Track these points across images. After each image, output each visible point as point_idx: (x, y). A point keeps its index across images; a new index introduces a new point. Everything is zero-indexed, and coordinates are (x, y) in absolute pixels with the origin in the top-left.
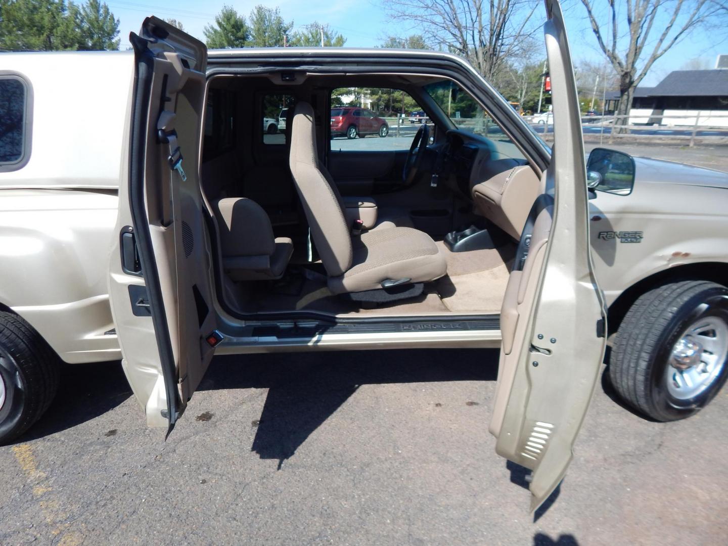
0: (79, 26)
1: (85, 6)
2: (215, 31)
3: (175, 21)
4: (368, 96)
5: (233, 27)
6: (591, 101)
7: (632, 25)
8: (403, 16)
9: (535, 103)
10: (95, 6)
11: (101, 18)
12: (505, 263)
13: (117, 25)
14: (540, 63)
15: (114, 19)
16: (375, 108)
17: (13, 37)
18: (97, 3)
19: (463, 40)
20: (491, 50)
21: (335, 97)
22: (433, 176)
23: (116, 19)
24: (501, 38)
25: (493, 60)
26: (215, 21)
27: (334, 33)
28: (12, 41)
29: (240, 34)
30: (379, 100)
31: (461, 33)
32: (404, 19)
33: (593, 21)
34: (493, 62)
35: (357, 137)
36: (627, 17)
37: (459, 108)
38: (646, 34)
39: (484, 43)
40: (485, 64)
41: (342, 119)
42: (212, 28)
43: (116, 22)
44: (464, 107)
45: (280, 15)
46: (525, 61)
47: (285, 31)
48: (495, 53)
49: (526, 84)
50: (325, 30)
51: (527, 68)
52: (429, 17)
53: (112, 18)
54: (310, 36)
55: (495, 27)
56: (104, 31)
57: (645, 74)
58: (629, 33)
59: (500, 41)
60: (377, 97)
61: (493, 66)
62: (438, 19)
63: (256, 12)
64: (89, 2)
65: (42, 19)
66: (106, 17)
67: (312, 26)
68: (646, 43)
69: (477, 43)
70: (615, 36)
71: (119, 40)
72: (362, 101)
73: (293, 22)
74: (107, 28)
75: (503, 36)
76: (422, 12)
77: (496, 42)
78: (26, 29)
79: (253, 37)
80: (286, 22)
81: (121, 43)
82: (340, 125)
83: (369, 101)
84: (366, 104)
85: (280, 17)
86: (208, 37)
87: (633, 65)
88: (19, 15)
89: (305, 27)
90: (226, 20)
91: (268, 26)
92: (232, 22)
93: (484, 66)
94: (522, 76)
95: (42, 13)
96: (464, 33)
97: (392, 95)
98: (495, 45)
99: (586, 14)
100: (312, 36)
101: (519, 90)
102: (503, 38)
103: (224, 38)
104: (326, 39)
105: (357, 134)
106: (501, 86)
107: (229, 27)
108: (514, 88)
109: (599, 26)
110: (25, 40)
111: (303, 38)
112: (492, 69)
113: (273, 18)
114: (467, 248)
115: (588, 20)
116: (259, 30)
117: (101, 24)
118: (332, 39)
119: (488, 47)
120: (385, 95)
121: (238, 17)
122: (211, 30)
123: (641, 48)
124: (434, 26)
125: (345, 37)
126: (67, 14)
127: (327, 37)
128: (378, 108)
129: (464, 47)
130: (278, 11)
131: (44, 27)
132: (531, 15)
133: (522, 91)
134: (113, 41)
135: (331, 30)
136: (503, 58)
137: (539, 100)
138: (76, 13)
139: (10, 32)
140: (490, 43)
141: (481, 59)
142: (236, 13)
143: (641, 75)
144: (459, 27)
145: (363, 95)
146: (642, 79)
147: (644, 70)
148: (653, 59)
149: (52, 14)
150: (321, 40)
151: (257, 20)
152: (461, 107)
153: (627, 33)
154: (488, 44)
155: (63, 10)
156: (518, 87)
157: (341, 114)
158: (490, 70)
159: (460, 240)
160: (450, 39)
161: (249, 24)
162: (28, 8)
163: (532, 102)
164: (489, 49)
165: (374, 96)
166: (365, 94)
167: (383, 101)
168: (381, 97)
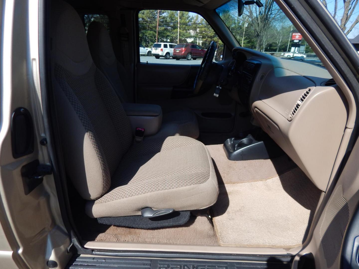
4: (201, 39)
7: (346, 3)
9: (285, 47)
12: (279, 175)
14: (290, 26)
16: (204, 45)
19: (250, 10)
20: (265, 16)
21: (184, 39)
22: (217, 87)
24: (270, 10)
25: (266, 22)
30: (206, 41)
34: (265, 23)
35: (192, 59)
37: (247, 46)
38: (354, 8)
39: (262, 13)
40: (261, 24)
41: (185, 49)
44: (249, 46)
46: (281, 24)
48: (267, 18)
49: (282, 36)
51: (283, 28)
55: (268, 4)
57: (351, 31)
58: (344, 8)
59: (270, 12)
60: (205, 40)
61: (265, 25)
68: (353, 13)
69: (258, 13)
72: (198, 41)
75: (272, 9)
82: (183, 52)
83: (201, 42)
84: (199, 43)
87: (345, 25)
93: (261, 25)
94: (280, 32)
97: (213, 39)
98: (267, 13)
101: (278, 39)
102: (272, 11)
105: (192, 58)
106: (269, 37)
108: (275, 38)
109: (327, 3)
112: (265, 26)
114: (243, 157)
120: (209, 39)
123: (350, 16)
128: (205, 45)
129: (250, 14)
133: (279, 40)
136: (271, 21)
137: (288, 45)
140: (265, 12)
141: (259, 21)
143: (348, 31)
145: (198, 38)
146: (349, 33)
147: (350, 28)
148: (356, 22)
152: (248, 46)
153: (343, 7)
154: (264, 14)
156: (278, 38)
157: (184, 47)
158: (264, 27)
159: (237, 150)
164: (264, 16)
165: (204, 39)
166: (199, 38)
167: (208, 42)
168: (207, 40)
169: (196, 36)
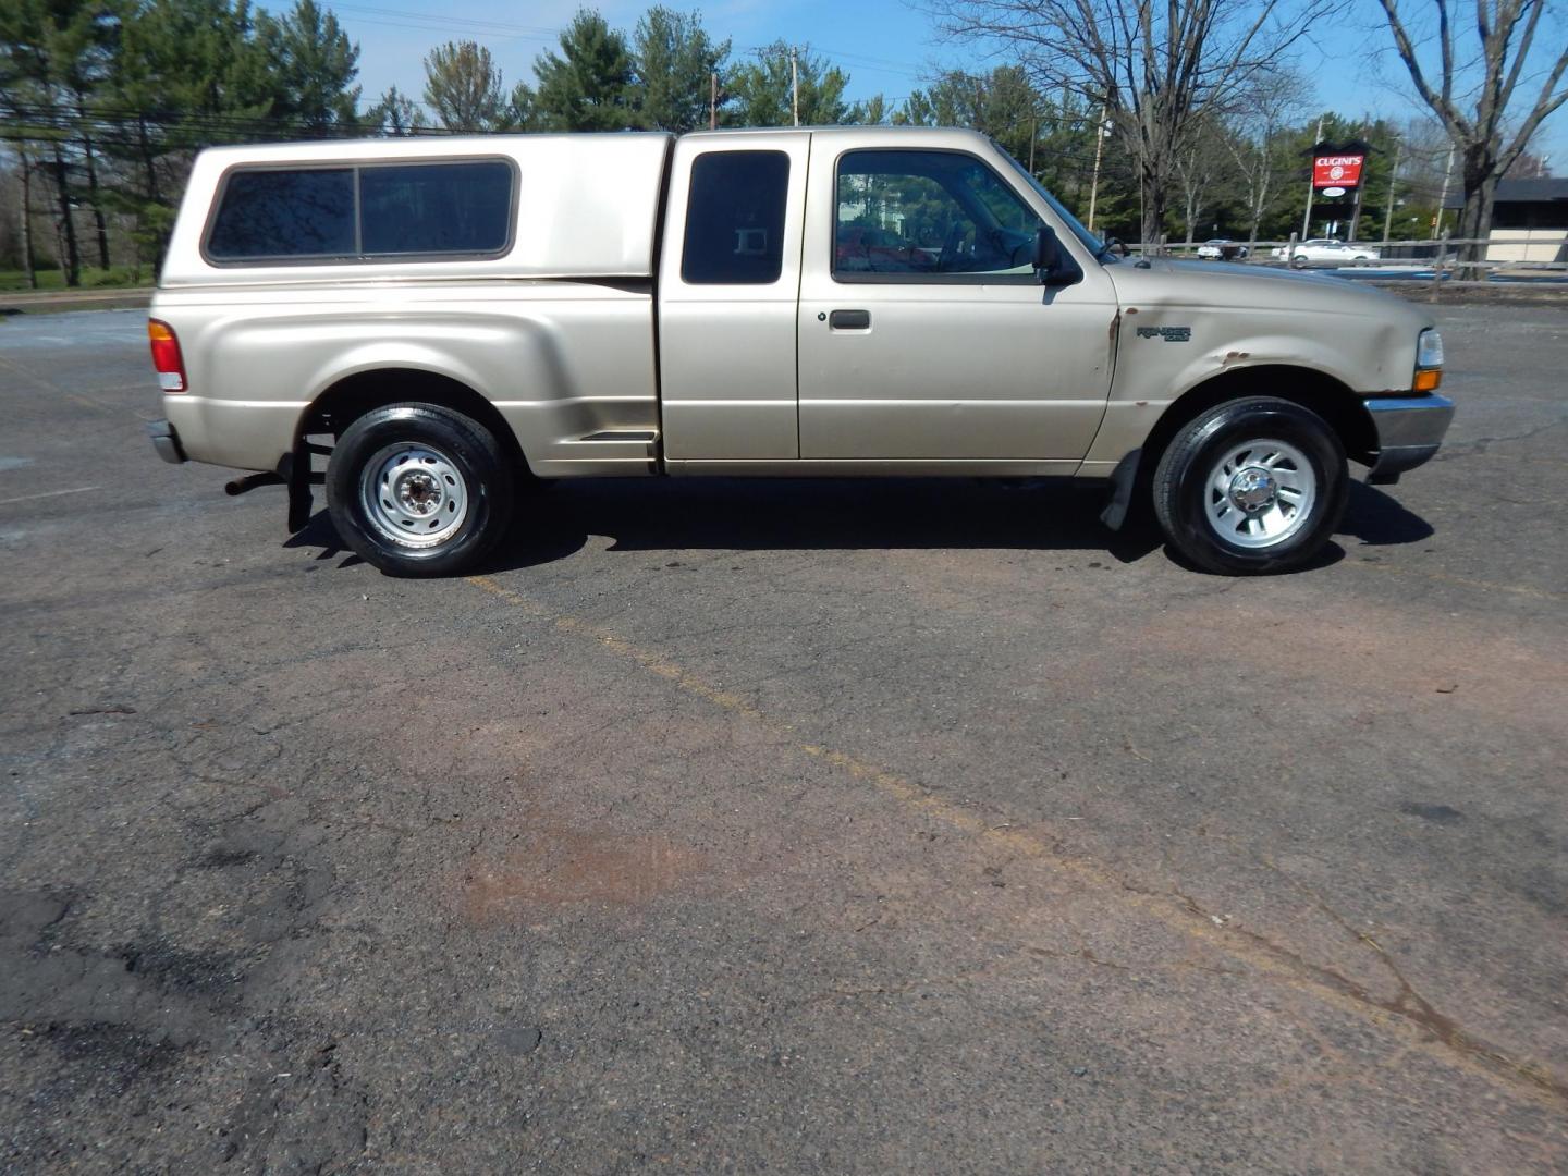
0: (275, 60)
1: (288, 19)
2: (559, 65)
3: (475, 46)
4: (896, 205)
5: (599, 54)
6: (1435, 214)
7: (1489, 41)
8: (975, 28)
10: (309, 16)
11: (321, 42)
13: (352, 58)
15: (347, 46)
16: (913, 232)
17: (140, 87)
18: (314, 10)
19: (1107, 75)
20: (1172, 98)
23: (352, 44)
24: (1193, 72)
25: (1175, 120)
26: (559, 43)
27: (820, 64)
28: (139, 93)
29: (612, 70)
30: (921, 213)
31: (1104, 63)
32: (976, 35)
33: (1399, 33)
34: (1175, 125)
36: (1476, 23)
39: (1156, 81)
40: (1156, 131)
42: (553, 59)
43: (352, 51)
45: (702, 27)
47: (712, 62)
48: (1181, 105)
49: (1269, 173)
50: (802, 58)
51: (1274, 137)
52: (1032, 30)
53: (344, 42)
54: (767, 71)
55: (1181, 49)
56: (326, 70)
58: (1483, 58)
59: (1193, 77)
60: (916, 206)
61: (1175, 135)
62: (1054, 33)
63: (648, 20)
64: (296, 11)
65: (202, 45)
66: (330, 40)
67: (771, 50)
68: (1519, 80)
69: (1142, 86)
70: (1447, 66)
71: (359, 90)
72: (883, 217)
73: (730, 42)
74: (333, 63)
75: (1197, 70)
76: (1016, 18)
77: (1182, 81)
78: (170, 70)
79: (640, 74)
80: (715, 42)
81: (362, 95)
83: (898, 218)
84: (890, 224)
85: (701, 32)
86: (544, 78)
87: (1490, 129)
88: (155, 39)
89: (757, 52)
90: (582, 40)
91: (674, 51)
92: (596, 43)
93: (1156, 135)
94: (1261, 155)
95: (203, 33)
96: (1111, 64)
98: (1181, 87)
99: (1384, 18)
100: (773, 72)
101: (1250, 187)
102: (1198, 73)
103: (577, 80)
104: (802, 77)
106: (1207, 179)
107: (590, 57)
108: (1239, 184)
110: (166, 92)
111: (750, 77)
112: (1172, 137)
113: (686, 33)
115: (1389, 31)
116: (654, 59)
117: (320, 54)
118: (815, 77)
119: (1165, 93)
121: (609, 34)
122: (549, 63)
123: (1509, 91)
124: (1042, 50)
125: (845, 73)
126: (253, 35)
127: (806, 73)
128: (918, 230)
129: (1110, 94)
130: (697, 18)
131: (205, 65)
132: (1261, 22)
133: (1257, 190)
134: (345, 91)
135: (815, 57)
136: (1201, 116)
137: (1304, 212)
138: (271, 33)
139: (137, 76)
140: (1171, 77)
141: (1148, 122)
142: (605, 25)
143: (1511, 150)
144: (1098, 51)
145: (884, 203)
148: (1538, 116)
149: (223, 36)
150: (791, 80)
151: (651, 38)
152: (1120, 222)
153: (1477, 58)
154: (1165, 85)
155: (244, 27)
156: (1250, 181)
158: (1170, 143)
160: (1079, 75)
161: (633, 47)
162: (173, 25)
163: (1288, 217)
164: (1167, 97)
165: (909, 206)
166: (890, 201)
167: (931, 217)
168: (925, 206)
169: (877, 192)
